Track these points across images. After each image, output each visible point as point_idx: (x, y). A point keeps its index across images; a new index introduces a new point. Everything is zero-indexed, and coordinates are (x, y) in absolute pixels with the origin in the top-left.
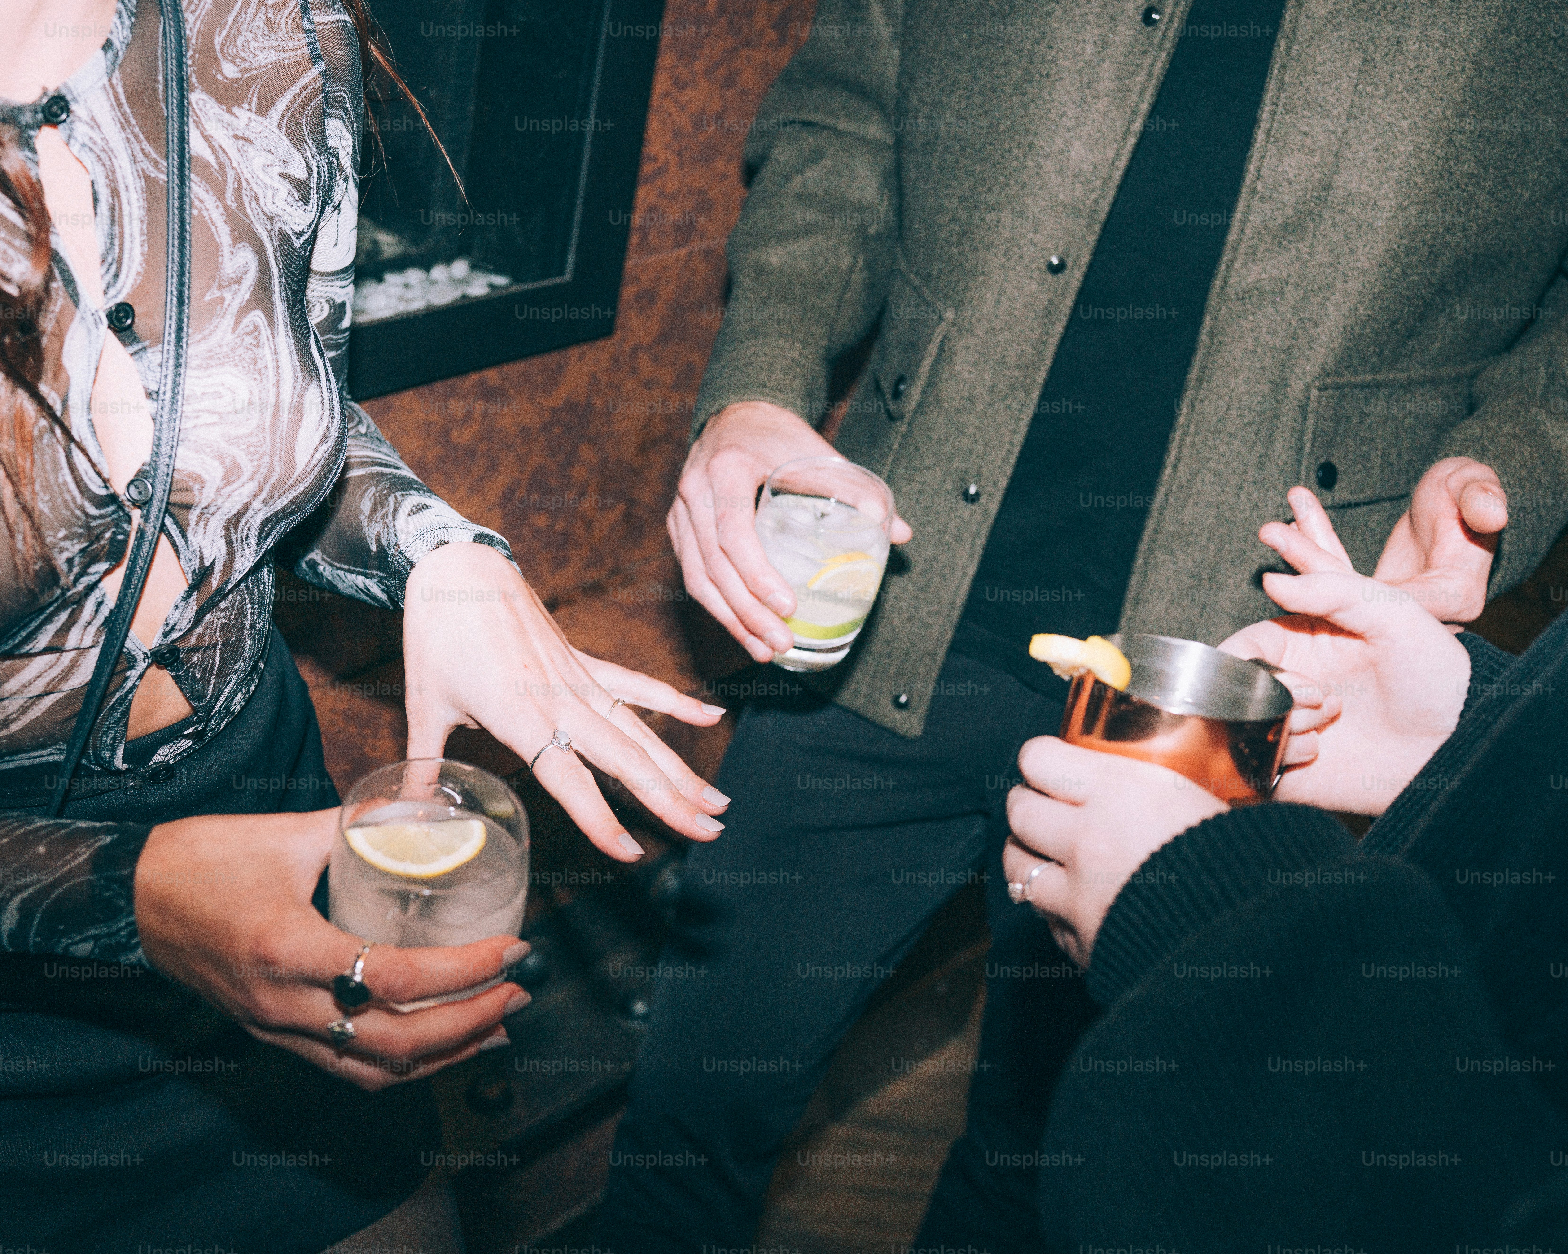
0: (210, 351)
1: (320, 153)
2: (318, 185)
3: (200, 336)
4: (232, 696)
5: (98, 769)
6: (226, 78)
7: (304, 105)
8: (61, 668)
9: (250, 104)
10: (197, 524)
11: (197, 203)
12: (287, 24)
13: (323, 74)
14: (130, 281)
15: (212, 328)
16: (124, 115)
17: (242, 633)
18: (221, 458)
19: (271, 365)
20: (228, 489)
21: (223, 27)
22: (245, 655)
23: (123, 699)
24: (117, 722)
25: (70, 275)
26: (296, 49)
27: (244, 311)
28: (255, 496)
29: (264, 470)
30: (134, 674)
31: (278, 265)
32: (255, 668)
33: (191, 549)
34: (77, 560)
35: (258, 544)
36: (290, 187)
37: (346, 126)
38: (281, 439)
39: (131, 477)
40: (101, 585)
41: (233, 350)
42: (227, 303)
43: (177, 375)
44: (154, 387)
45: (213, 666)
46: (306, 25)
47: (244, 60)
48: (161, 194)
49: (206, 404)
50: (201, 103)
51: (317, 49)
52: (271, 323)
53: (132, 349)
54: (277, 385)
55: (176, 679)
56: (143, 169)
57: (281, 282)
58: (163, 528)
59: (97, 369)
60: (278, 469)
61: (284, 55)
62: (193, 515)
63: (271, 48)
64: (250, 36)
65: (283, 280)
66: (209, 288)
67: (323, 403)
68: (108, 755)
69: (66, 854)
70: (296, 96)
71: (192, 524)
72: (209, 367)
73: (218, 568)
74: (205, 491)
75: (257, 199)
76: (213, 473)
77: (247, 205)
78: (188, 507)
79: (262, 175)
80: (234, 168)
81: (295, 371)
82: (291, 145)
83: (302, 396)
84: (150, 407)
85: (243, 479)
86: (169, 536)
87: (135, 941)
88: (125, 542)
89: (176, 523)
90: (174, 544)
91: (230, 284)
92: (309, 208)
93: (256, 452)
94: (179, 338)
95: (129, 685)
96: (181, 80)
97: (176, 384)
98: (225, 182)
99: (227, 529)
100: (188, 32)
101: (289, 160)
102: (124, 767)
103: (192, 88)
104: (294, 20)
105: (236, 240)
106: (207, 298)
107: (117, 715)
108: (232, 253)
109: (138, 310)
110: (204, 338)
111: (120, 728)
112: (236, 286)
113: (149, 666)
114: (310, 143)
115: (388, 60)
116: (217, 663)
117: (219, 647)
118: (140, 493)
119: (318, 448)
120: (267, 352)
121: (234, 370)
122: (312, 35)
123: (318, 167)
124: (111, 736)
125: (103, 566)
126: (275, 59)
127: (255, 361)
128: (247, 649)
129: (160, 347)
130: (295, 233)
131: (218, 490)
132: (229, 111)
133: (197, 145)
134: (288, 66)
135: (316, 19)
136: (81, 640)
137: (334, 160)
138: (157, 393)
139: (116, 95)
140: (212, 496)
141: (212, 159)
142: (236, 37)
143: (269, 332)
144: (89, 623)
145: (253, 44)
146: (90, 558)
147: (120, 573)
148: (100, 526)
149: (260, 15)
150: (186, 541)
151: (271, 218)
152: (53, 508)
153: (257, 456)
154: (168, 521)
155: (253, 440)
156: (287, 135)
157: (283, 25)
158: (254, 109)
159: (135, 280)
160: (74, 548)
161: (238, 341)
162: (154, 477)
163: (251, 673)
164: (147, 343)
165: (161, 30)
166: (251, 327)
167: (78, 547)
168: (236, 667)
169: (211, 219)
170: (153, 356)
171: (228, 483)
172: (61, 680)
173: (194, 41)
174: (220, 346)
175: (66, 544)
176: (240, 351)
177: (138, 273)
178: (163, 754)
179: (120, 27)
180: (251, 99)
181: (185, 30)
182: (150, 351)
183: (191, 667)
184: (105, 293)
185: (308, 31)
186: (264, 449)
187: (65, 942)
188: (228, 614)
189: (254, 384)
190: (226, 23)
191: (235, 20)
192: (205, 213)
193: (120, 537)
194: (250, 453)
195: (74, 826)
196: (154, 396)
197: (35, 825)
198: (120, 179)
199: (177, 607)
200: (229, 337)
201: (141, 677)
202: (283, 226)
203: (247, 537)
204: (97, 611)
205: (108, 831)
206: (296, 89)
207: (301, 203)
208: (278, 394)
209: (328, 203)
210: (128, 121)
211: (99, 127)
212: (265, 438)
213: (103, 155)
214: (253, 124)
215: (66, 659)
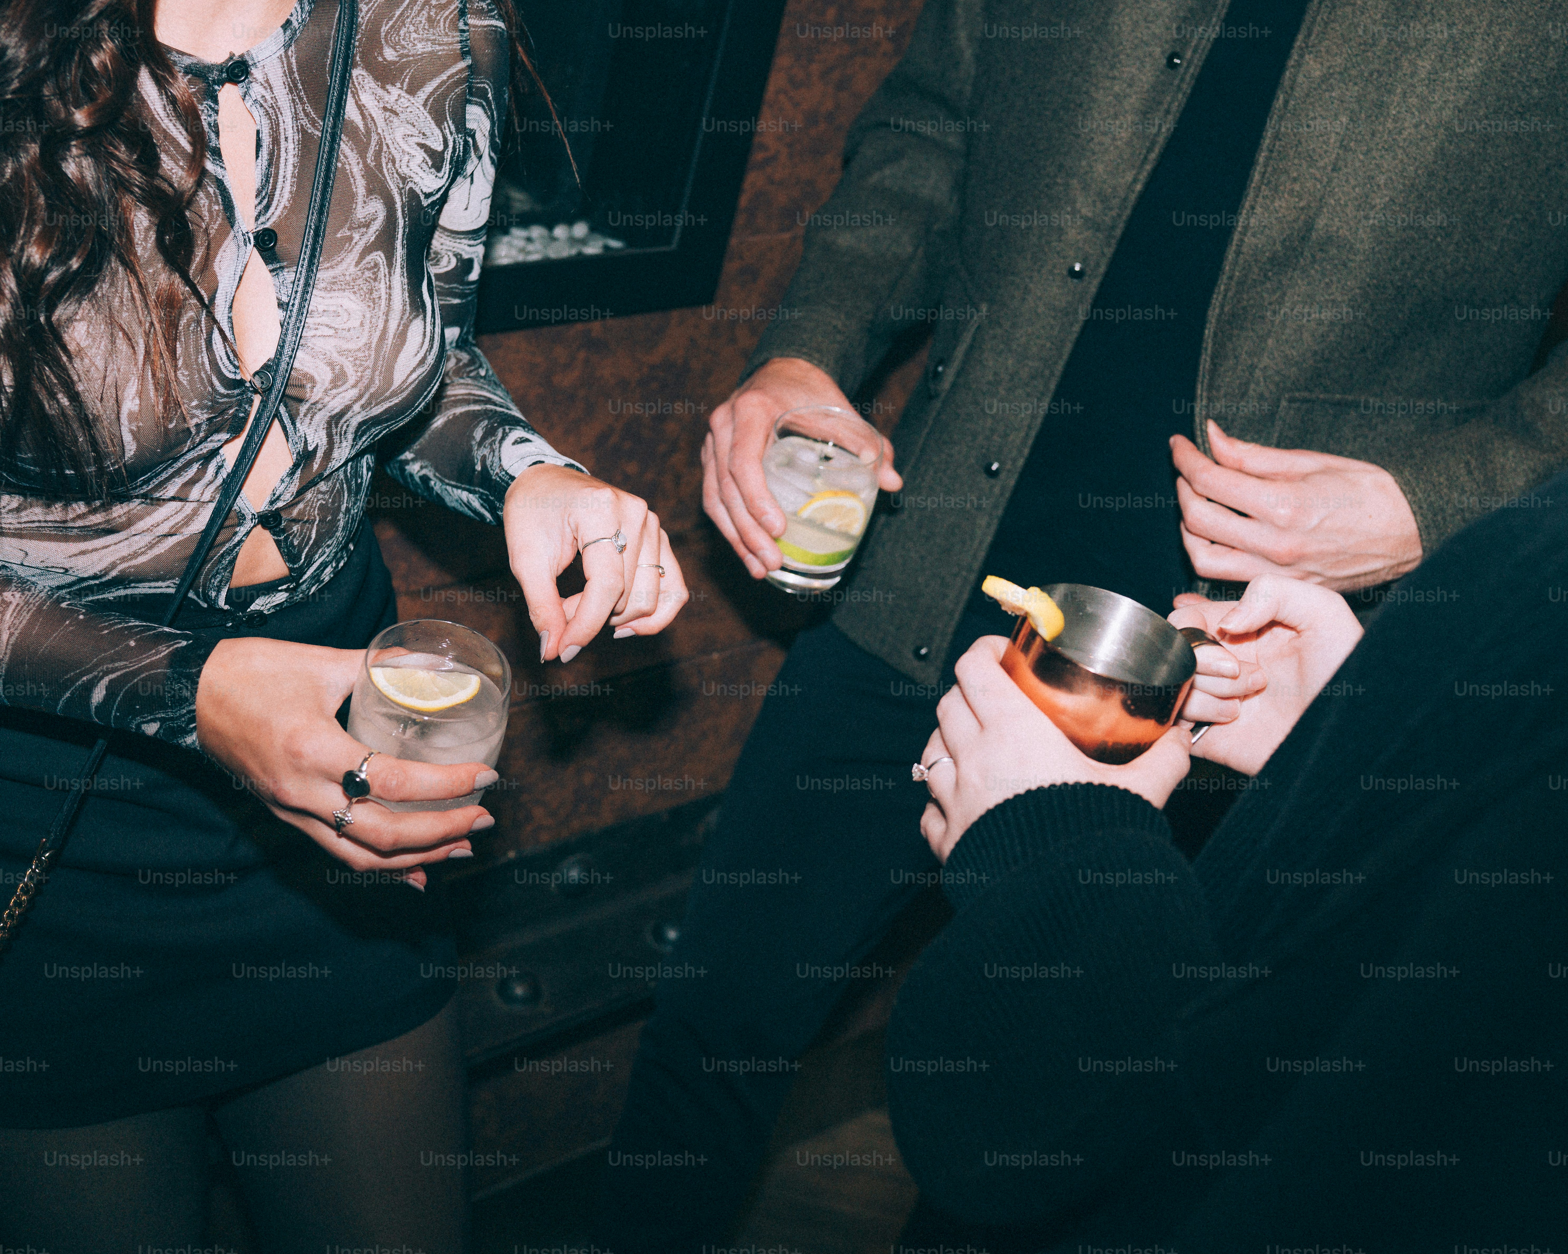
0: (334, 278)
1: (458, 131)
2: (452, 157)
3: (328, 265)
4: (324, 565)
5: (205, 606)
6: (385, 59)
7: (450, 89)
8: (184, 515)
9: (402, 85)
10: (305, 415)
11: (342, 157)
12: (445, 22)
13: (469, 67)
14: (278, 213)
15: (339, 259)
16: (294, 81)
17: (338, 515)
18: (331, 365)
19: (384, 296)
20: (334, 391)
21: (390, 19)
22: (338, 534)
23: (231, 550)
24: (225, 569)
25: (230, 201)
26: (450, 44)
27: (368, 250)
28: (356, 401)
29: (366, 381)
30: (242, 530)
31: (404, 218)
32: (345, 547)
33: (298, 435)
34: (204, 427)
35: (354, 440)
36: (425, 156)
37: (486, 113)
38: (384, 358)
39: (258, 368)
40: (221, 451)
41: (354, 280)
42: (354, 241)
43: (305, 292)
44: (285, 299)
45: (310, 538)
46: (461, 25)
47: (404, 47)
48: (314, 148)
49: (325, 320)
50: (360, 77)
51: (467, 46)
52: (390, 264)
53: (271, 267)
54: (387, 314)
55: (278, 542)
56: (302, 125)
57: (404, 232)
58: (277, 415)
59: (241, 278)
60: (377, 382)
61: (438, 48)
62: (303, 408)
63: (428, 40)
64: (412, 28)
65: (407, 230)
66: (342, 227)
67: (424, 335)
68: (214, 594)
69: (151, 650)
70: (443, 83)
71: (302, 415)
72: (332, 290)
73: (320, 454)
74: (315, 390)
75: (394, 162)
76: (323, 375)
77: (384, 165)
78: (300, 401)
79: (402, 143)
80: (379, 134)
81: (405, 305)
82: (432, 122)
83: (406, 327)
84: (280, 314)
85: (347, 385)
86: (281, 422)
87: (192, 726)
88: (245, 420)
89: (289, 412)
90: (284, 428)
91: (359, 227)
92: (440, 175)
93: (361, 365)
94: (311, 263)
95: (237, 539)
96: (346, 58)
97: (303, 300)
98: (369, 144)
99: (329, 424)
100: (360, 19)
101: (428, 134)
102: (227, 607)
103: (354, 65)
104: (452, 19)
105: (370, 192)
106: (339, 235)
107: (225, 562)
108: (365, 202)
109: (280, 237)
110: (332, 267)
111: (227, 574)
112: (365, 230)
113: (255, 526)
114: (450, 122)
115: (532, 63)
116: (313, 536)
117: (317, 522)
118: (262, 383)
119: (414, 370)
120: (382, 286)
121: (352, 297)
122: (465, 34)
123: (454, 142)
124: (218, 580)
125: (224, 436)
126: (430, 49)
127: (371, 292)
128: (340, 529)
129: (294, 269)
130: (425, 194)
131: (326, 391)
132: (383, 88)
133: (351, 112)
134: (440, 57)
135: (471, 21)
136: (202, 494)
137: (470, 139)
138: (288, 304)
139: (289, 64)
140: (320, 395)
141: (361, 125)
142: (400, 28)
143: (387, 270)
144: (211, 482)
145: (414, 35)
146: (214, 428)
147: (237, 445)
148: (226, 403)
149: (424, 12)
150: (295, 428)
151: (404, 179)
152: (191, 382)
153: (360, 369)
154: (282, 409)
155: (360, 354)
156: (430, 113)
157: (442, 24)
158: (405, 88)
159: (282, 213)
160: (202, 416)
161: (359, 273)
162: (276, 371)
163: (342, 550)
164: (285, 264)
165: (337, 15)
166: (372, 264)
167: (206, 416)
168: (329, 542)
169: (351, 172)
170: (289, 275)
171: (335, 387)
172: (183, 525)
173: (363, 27)
174: (344, 275)
175: (198, 412)
176: (360, 282)
177: (285, 207)
178: (262, 604)
179: (299, 10)
180: (404, 81)
181: (358, 16)
182: (286, 270)
183: (291, 534)
184: (257, 219)
185: (463, 31)
186: (366, 364)
187: (139, 719)
188: (327, 497)
189: (367, 310)
190: (394, 15)
191: (401, 14)
192: (347, 167)
193: (242, 415)
194: (355, 365)
195: (160, 630)
196: (285, 307)
197: (130, 624)
198: (282, 131)
199: (282, 481)
200: (352, 269)
201: (248, 533)
202: (414, 186)
203: (345, 433)
204: (217, 473)
205: (185, 637)
206: (444, 77)
207: (433, 170)
208: (387, 321)
209: (459, 174)
210: (296, 86)
211: (271, 88)
212: (370, 355)
213: (271, 111)
214: (402, 100)
215: (189, 508)
